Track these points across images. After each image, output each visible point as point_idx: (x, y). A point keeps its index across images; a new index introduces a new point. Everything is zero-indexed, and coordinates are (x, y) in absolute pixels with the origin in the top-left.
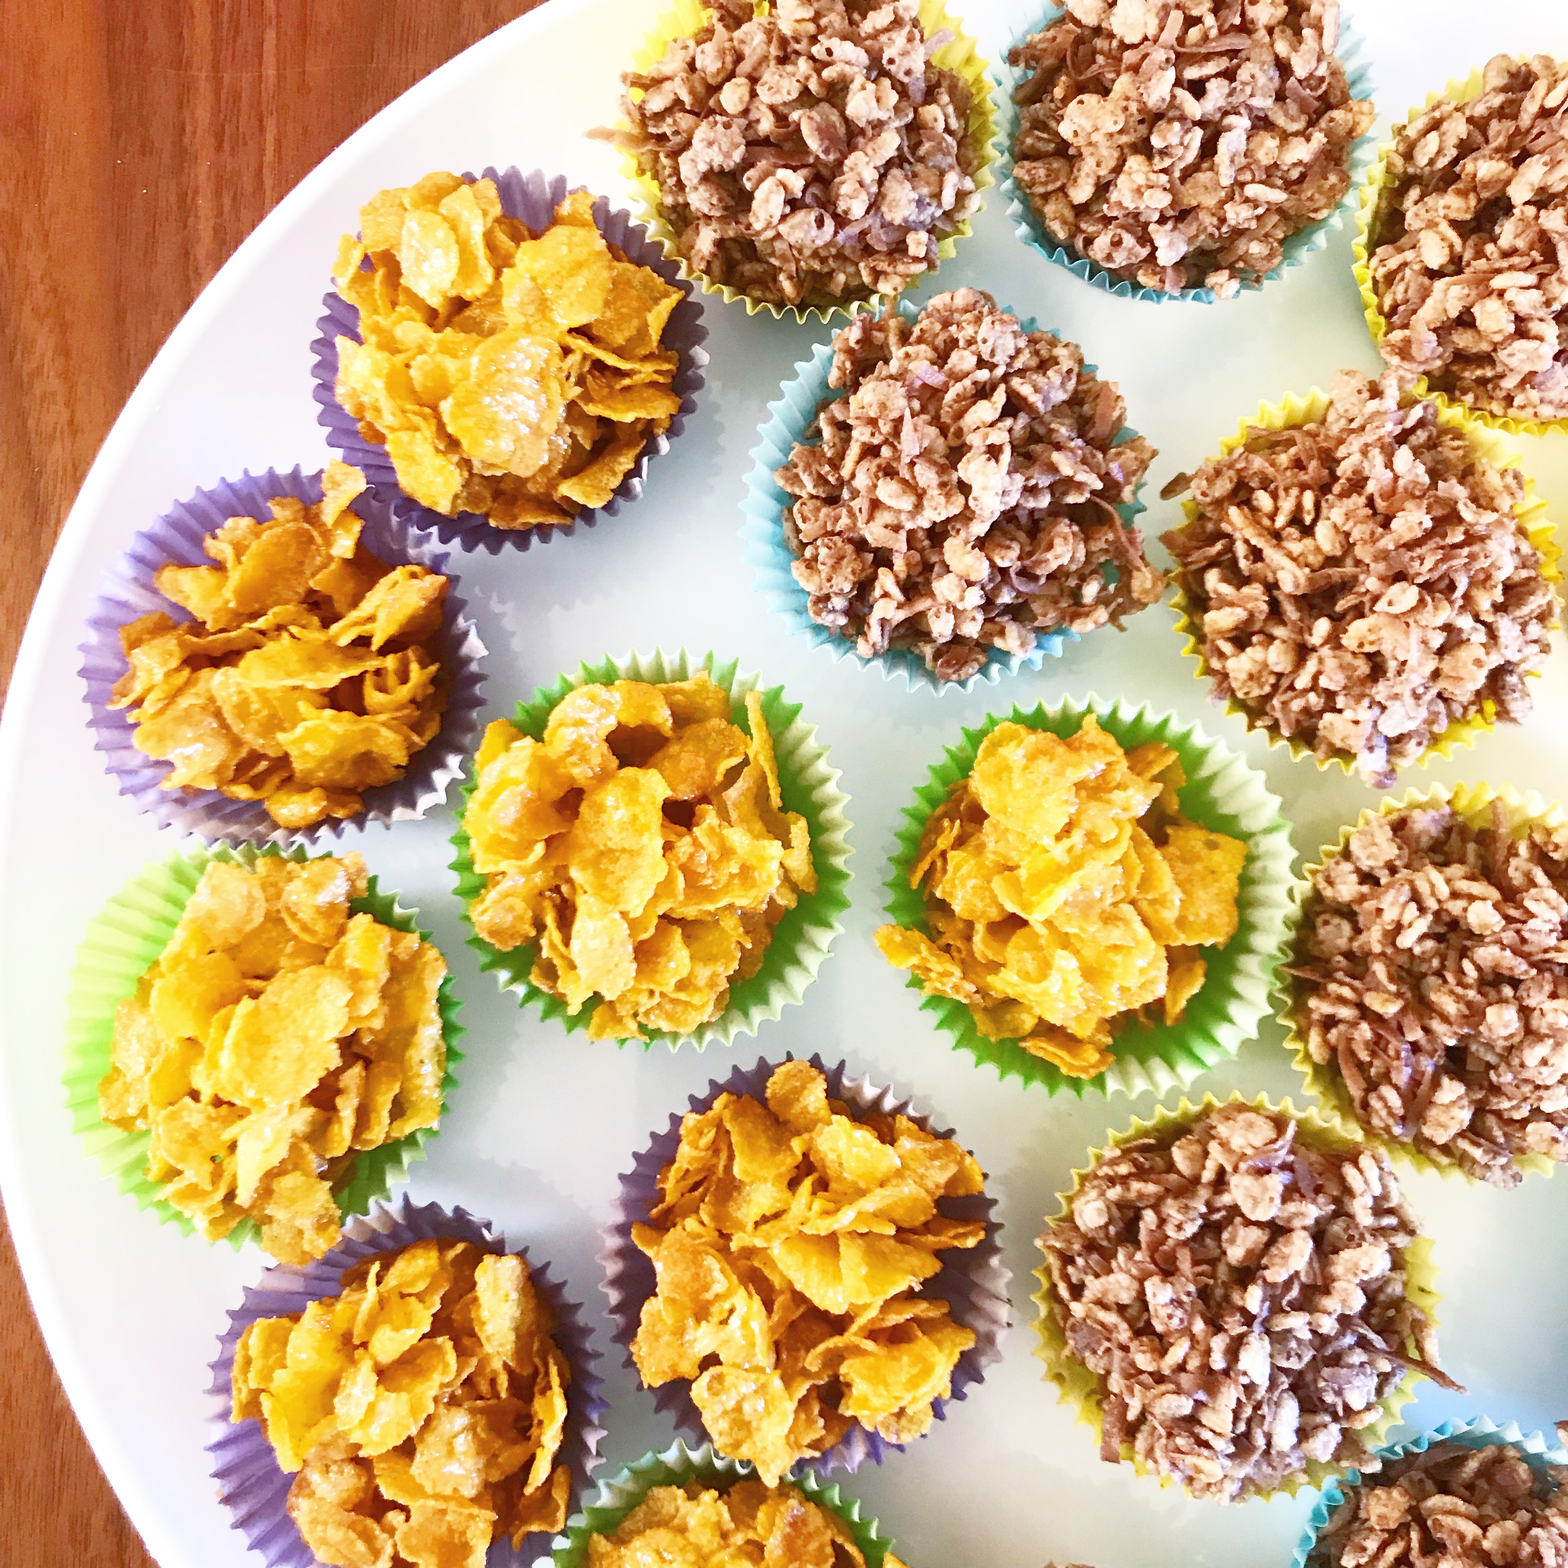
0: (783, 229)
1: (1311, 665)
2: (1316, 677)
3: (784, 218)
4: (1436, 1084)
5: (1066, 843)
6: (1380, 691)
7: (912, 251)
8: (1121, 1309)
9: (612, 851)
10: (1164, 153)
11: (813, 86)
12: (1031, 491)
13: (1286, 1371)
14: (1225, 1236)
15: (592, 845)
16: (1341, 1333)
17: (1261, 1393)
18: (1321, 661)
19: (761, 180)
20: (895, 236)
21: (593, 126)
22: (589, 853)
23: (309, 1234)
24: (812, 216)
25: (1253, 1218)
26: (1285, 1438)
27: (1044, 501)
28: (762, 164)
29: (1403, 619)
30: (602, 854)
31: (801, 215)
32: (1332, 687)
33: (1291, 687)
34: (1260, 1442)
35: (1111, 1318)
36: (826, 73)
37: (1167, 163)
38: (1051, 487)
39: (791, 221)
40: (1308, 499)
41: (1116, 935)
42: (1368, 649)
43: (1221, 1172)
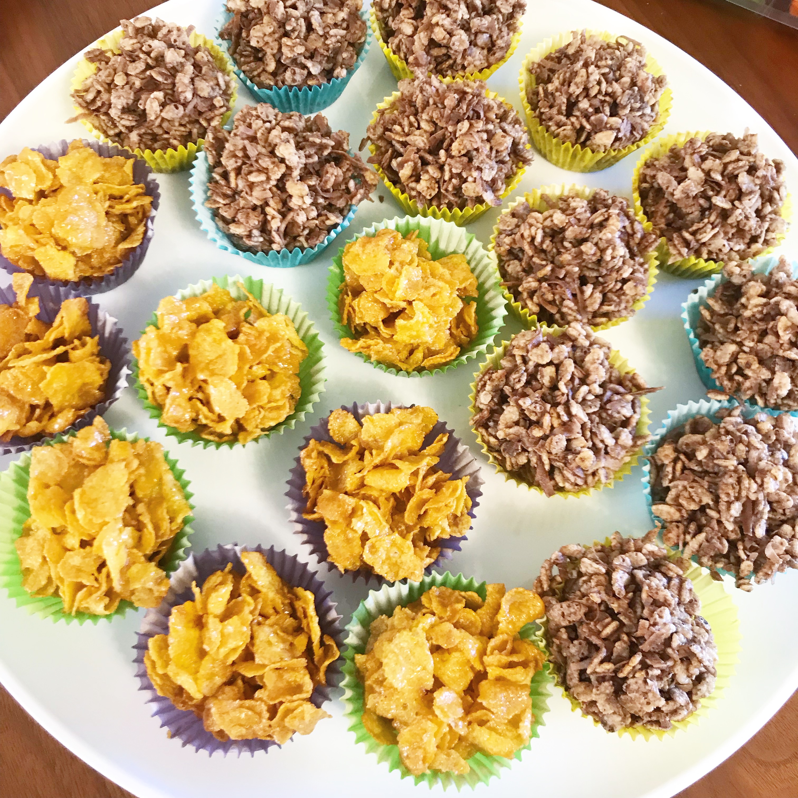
0: (164, 114)
1: (447, 168)
2: (451, 171)
3: (161, 111)
4: (582, 292)
5: (394, 267)
6: (476, 163)
7: (217, 105)
8: (517, 423)
9: (211, 361)
10: (293, 30)
11: (150, 61)
12: (308, 157)
13: (594, 413)
14: (539, 377)
15: (201, 362)
16: (605, 391)
17: (589, 424)
18: (449, 165)
19: (145, 104)
20: (209, 103)
21: (67, 119)
22: (202, 365)
23: (155, 588)
24: (172, 106)
25: (544, 363)
26: (610, 441)
27: (316, 159)
28: (143, 97)
29: (468, 133)
30: (208, 364)
31: (167, 108)
32: (459, 171)
33: (445, 181)
34: (601, 445)
35: (515, 429)
36: (152, 55)
37: (296, 33)
38: (316, 153)
39: (165, 110)
40: (412, 118)
41: (432, 290)
42: (463, 152)
43: (523, 357)
